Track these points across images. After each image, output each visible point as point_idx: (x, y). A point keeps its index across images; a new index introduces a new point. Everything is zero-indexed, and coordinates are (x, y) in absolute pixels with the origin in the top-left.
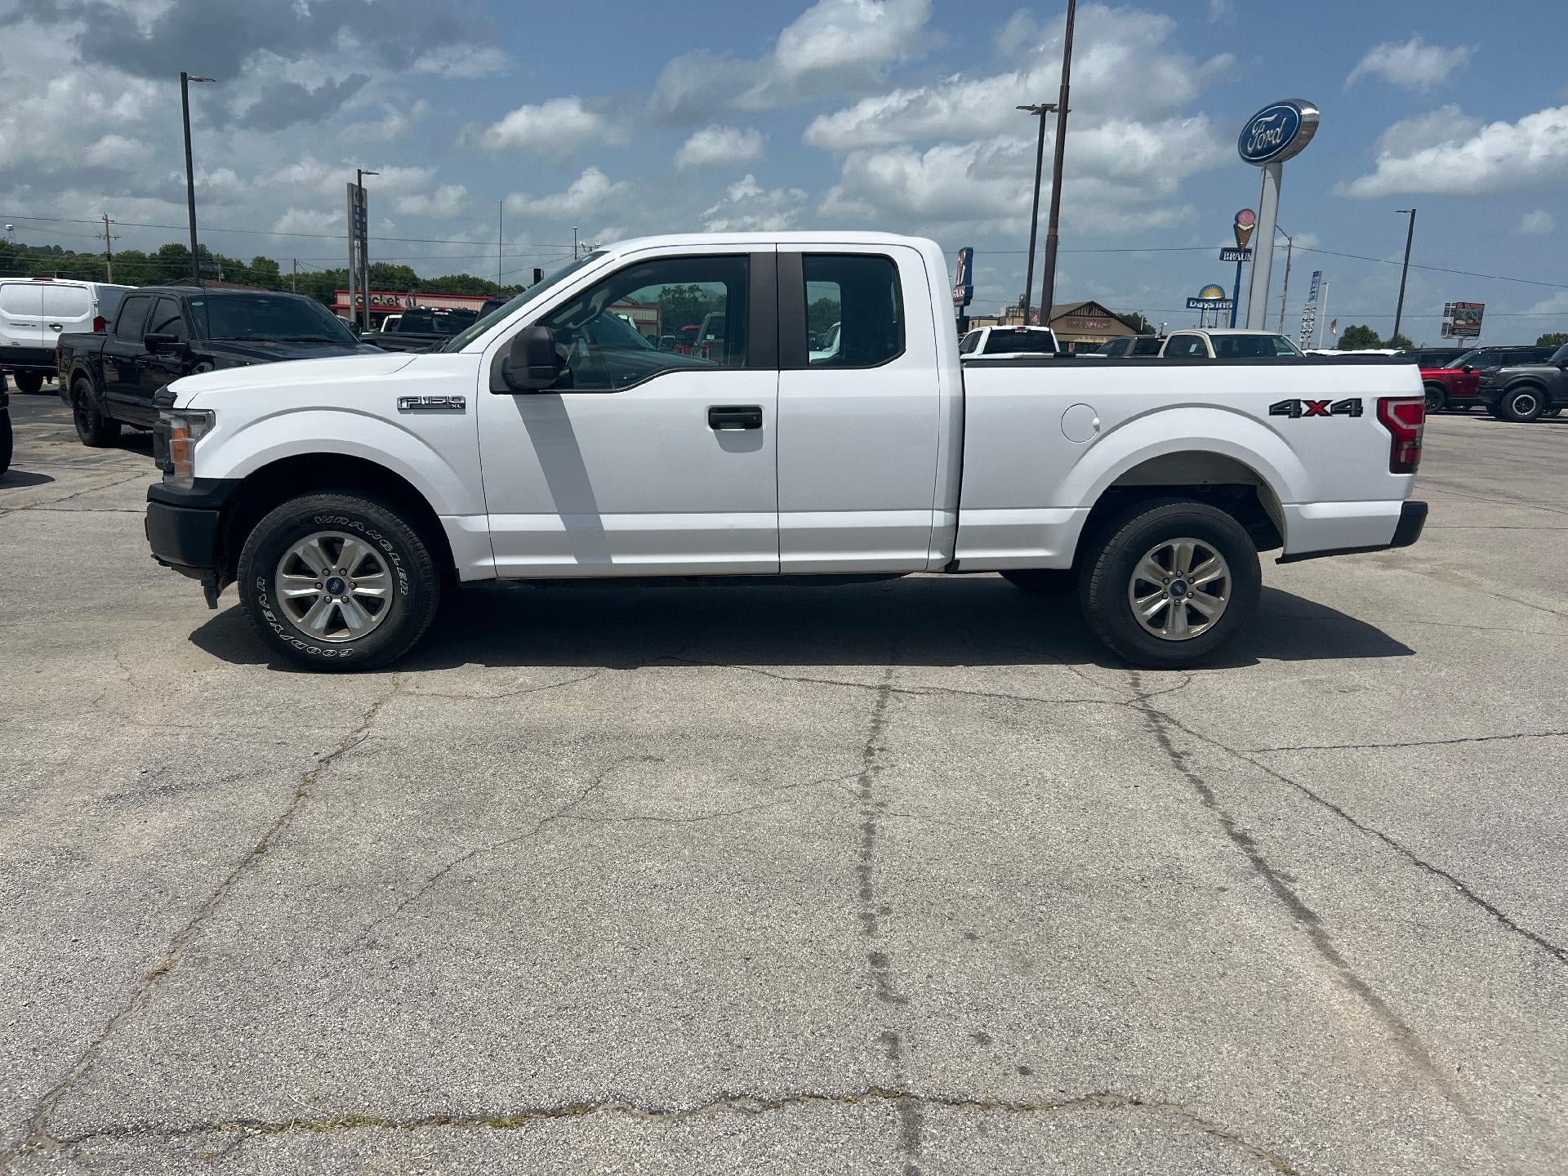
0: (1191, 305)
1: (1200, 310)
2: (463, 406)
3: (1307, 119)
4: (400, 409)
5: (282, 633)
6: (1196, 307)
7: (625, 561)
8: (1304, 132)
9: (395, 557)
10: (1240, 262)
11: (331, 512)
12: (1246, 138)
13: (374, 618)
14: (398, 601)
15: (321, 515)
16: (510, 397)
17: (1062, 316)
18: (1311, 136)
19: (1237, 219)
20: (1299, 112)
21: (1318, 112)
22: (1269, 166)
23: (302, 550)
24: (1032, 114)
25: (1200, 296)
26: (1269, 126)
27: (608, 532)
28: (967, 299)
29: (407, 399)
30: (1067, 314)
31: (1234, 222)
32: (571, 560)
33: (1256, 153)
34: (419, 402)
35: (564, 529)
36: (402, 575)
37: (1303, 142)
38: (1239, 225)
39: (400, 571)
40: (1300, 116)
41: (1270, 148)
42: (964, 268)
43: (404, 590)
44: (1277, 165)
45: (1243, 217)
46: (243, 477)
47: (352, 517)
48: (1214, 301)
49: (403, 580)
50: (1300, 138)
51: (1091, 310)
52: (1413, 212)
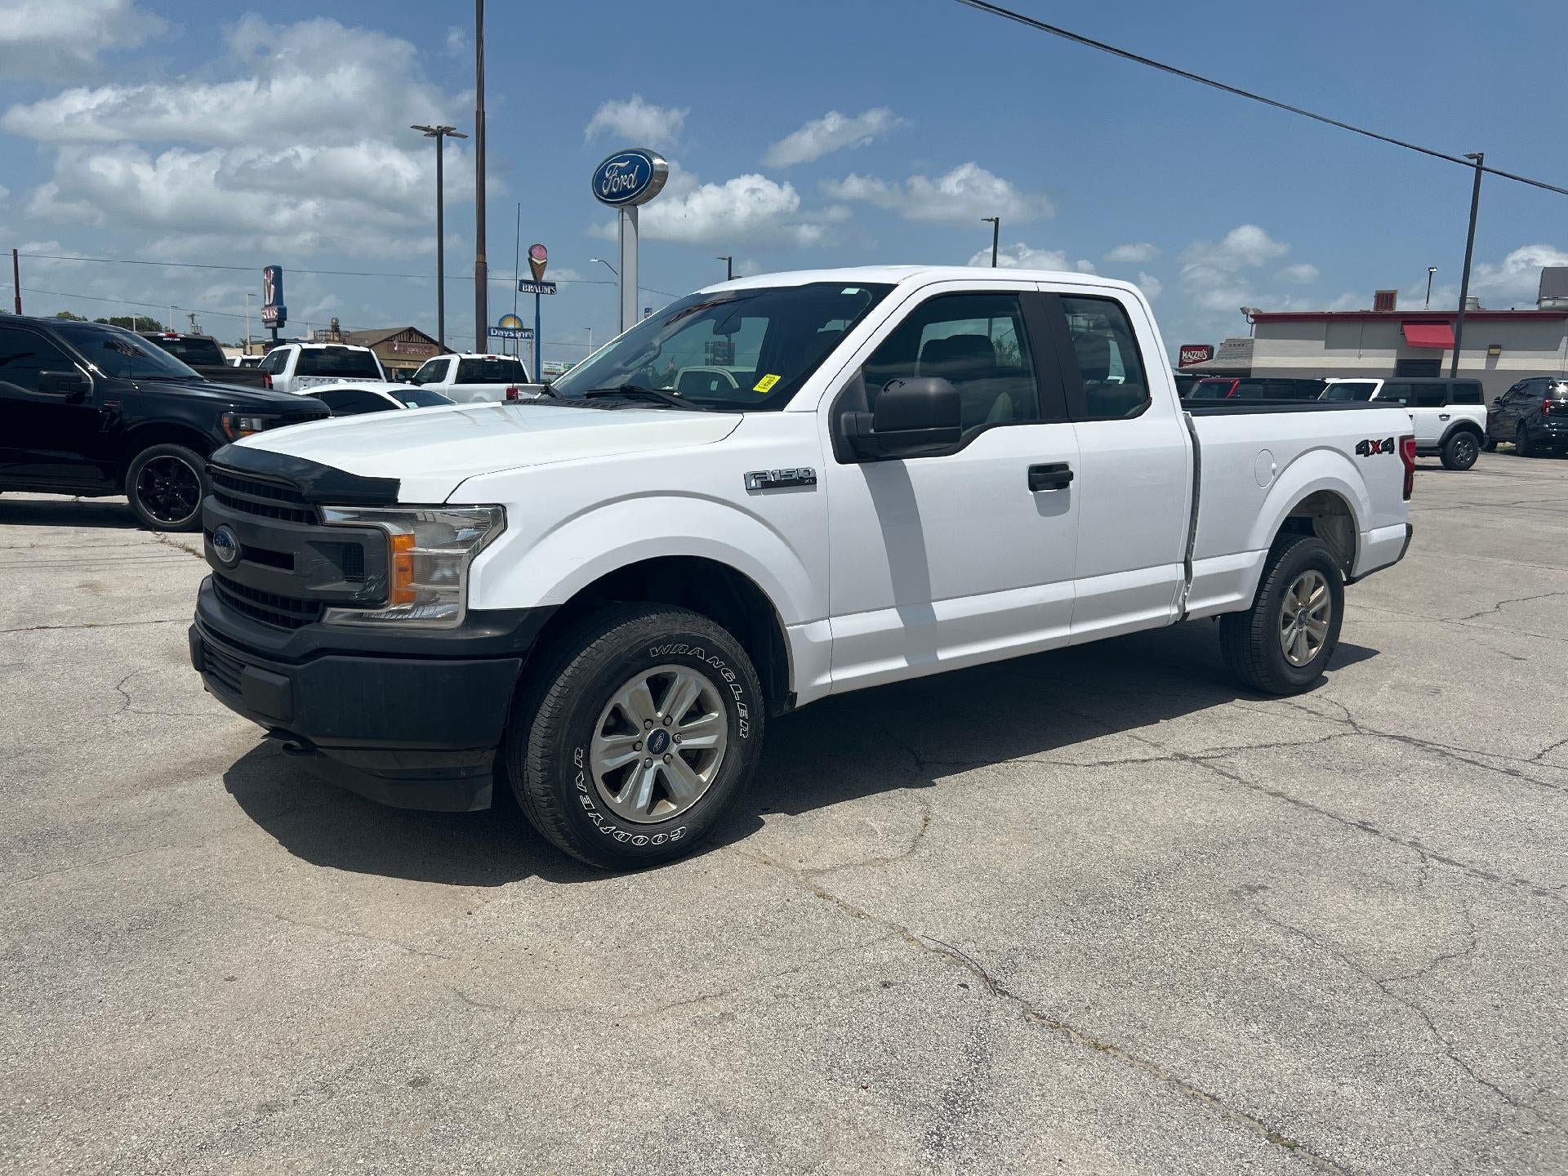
0: (492, 334)
1: (502, 339)
2: (814, 479)
3: (658, 169)
4: (750, 490)
5: (603, 824)
6: (497, 336)
7: (951, 655)
8: (656, 181)
9: (736, 689)
10: (538, 294)
11: (669, 639)
12: (599, 179)
13: (704, 777)
14: (735, 749)
15: (657, 644)
16: (856, 466)
17: (382, 341)
18: (662, 186)
19: (530, 253)
20: (651, 162)
21: (666, 163)
22: (625, 208)
23: (627, 699)
24: (425, 135)
25: (500, 323)
26: (621, 172)
27: (941, 622)
28: (281, 320)
29: (755, 475)
30: (387, 340)
31: (529, 256)
32: (900, 663)
33: (611, 195)
34: (769, 479)
35: (902, 625)
36: (743, 713)
37: (655, 190)
38: (533, 259)
39: (741, 707)
40: (652, 166)
41: (625, 191)
42: (273, 287)
43: (744, 732)
44: (632, 208)
45: (536, 252)
46: (563, 603)
47: (692, 641)
48: (514, 330)
49: (743, 718)
50: (653, 186)
51: (411, 336)
52: (730, 259)
